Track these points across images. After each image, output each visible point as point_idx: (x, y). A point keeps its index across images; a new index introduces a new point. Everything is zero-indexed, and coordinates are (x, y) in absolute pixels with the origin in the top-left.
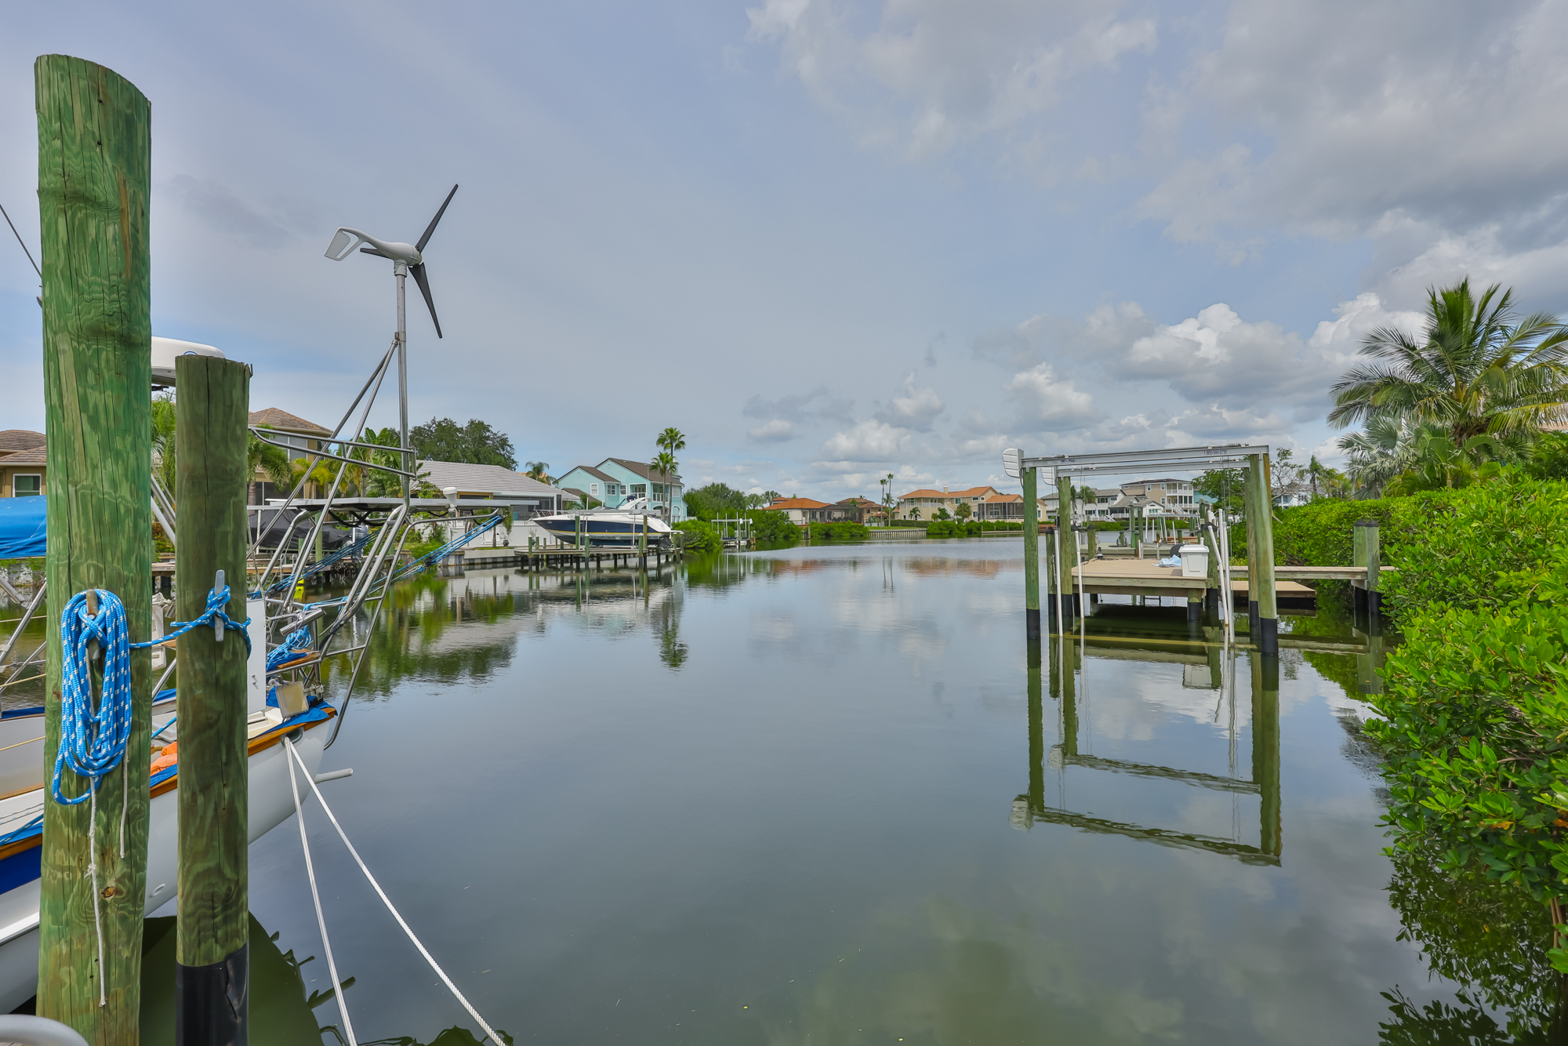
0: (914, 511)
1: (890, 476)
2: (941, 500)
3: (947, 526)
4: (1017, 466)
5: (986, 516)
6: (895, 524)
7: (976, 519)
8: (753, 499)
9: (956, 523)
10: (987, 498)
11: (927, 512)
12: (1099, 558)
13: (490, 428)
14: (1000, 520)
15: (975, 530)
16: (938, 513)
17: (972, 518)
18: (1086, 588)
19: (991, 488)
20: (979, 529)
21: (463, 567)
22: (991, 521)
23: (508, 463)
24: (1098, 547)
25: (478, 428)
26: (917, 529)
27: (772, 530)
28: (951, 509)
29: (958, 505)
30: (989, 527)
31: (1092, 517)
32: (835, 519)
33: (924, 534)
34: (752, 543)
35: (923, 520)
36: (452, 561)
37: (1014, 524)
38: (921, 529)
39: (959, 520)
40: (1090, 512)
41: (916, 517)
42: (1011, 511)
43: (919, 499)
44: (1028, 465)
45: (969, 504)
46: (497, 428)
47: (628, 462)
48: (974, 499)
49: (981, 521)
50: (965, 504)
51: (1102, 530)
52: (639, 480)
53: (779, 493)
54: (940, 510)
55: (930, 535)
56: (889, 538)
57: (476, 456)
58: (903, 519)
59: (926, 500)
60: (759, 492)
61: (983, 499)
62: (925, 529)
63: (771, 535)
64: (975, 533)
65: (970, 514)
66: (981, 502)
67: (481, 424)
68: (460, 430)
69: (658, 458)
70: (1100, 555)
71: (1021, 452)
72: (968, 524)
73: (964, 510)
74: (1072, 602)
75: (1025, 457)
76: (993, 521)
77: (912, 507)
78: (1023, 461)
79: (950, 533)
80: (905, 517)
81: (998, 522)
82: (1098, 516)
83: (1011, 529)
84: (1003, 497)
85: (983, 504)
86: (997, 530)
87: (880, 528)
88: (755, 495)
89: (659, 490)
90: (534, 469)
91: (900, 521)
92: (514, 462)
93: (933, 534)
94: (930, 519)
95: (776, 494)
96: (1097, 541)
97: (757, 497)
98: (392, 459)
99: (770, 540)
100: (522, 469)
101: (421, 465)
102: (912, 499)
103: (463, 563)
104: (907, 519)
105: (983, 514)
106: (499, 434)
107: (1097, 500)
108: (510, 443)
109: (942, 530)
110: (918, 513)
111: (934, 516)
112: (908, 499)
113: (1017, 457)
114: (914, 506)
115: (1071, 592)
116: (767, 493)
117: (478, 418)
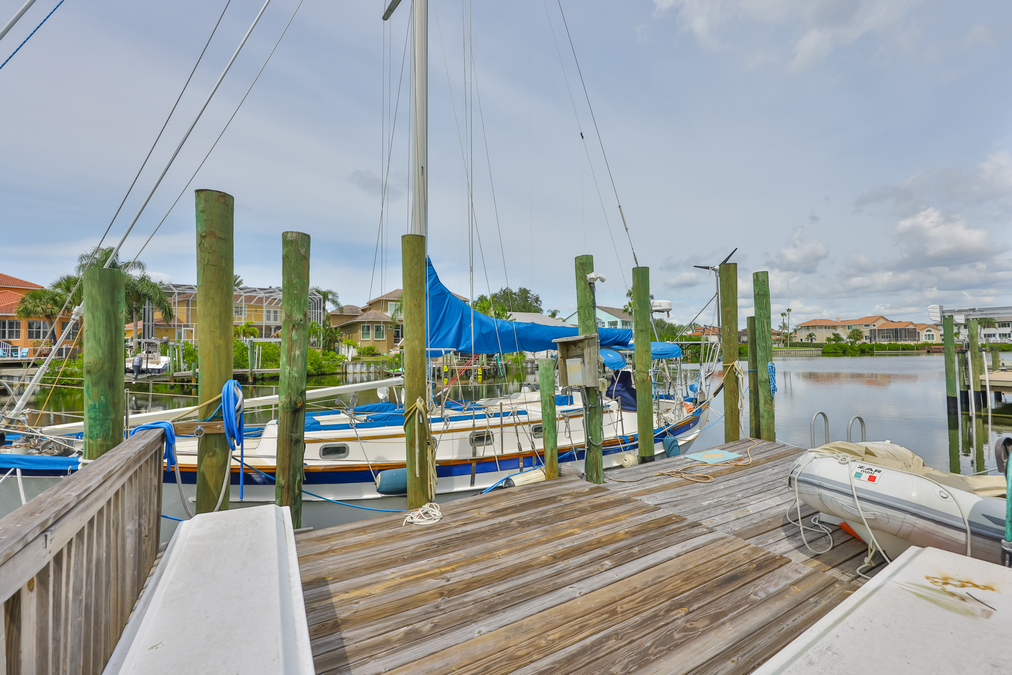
0: (810, 335)
1: (789, 310)
2: (834, 327)
3: (841, 347)
4: (939, 315)
5: (877, 339)
6: (793, 345)
7: (868, 341)
8: (680, 328)
9: (850, 344)
10: (879, 325)
11: (821, 337)
12: (1002, 370)
13: (530, 292)
14: (892, 342)
15: (867, 350)
16: (832, 337)
17: (864, 340)
18: (992, 387)
19: (882, 317)
20: (871, 349)
21: (534, 369)
22: (883, 343)
23: (539, 311)
24: (1001, 362)
25: (524, 292)
26: (814, 349)
27: (697, 349)
28: (844, 334)
29: (851, 330)
30: (882, 347)
31: (992, 340)
32: (743, 342)
33: (820, 353)
34: (689, 358)
35: (818, 342)
36: (529, 365)
37: (906, 345)
38: (817, 349)
39: (852, 343)
40: (989, 336)
41: (812, 340)
42: (903, 335)
43: (814, 327)
44: (947, 315)
45: (861, 330)
46: (534, 292)
47: (605, 308)
48: (865, 326)
49: (874, 343)
50: (857, 330)
51: (1003, 351)
52: (614, 319)
53: (699, 324)
54: (834, 334)
55: (825, 353)
56: (788, 355)
57: (524, 308)
58: (800, 341)
59: (821, 327)
60: (685, 323)
61: (874, 325)
62: (821, 349)
63: (696, 352)
64: (867, 352)
65: (862, 338)
66: (873, 328)
67: (525, 289)
68: (515, 294)
69: (628, 305)
70: (1004, 368)
71: (941, 307)
72: (860, 346)
73: (856, 335)
74: (981, 396)
75: (944, 310)
76: (886, 343)
77: (808, 333)
78: (943, 312)
79: (844, 352)
80: (801, 340)
81: (890, 344)
82: (998, 339)
83: (903, 349)
84: (895, 323)
85: (875, 330)
86: (889, 350)
87: (781, 348)
88: (682, 326)
89: (624, 324)
90: (552, 314)
91: (798, 343)
92: (542, 310)
93: (828, 353)
94: (824, 341)
95: (697, 324)
96: (1000, 359)
97: (683, 327)
98: (497, 312)
99: (695, 356)
100: (546, 313)
101: (511, 315)
102: (808, 327)
103: (534, 366)
104: (803, 341)
105: (875, 337)
106: (535, 295)
107: (997, 325)
108: (540, 300)
109: (836, 349)
110: (813, 337)
111: (829, 339)
112: (804, 327)
113: (939, 310)
114: (810, 332)
115: (979, 390)
116: (691, 324)
117: (523, 287)
